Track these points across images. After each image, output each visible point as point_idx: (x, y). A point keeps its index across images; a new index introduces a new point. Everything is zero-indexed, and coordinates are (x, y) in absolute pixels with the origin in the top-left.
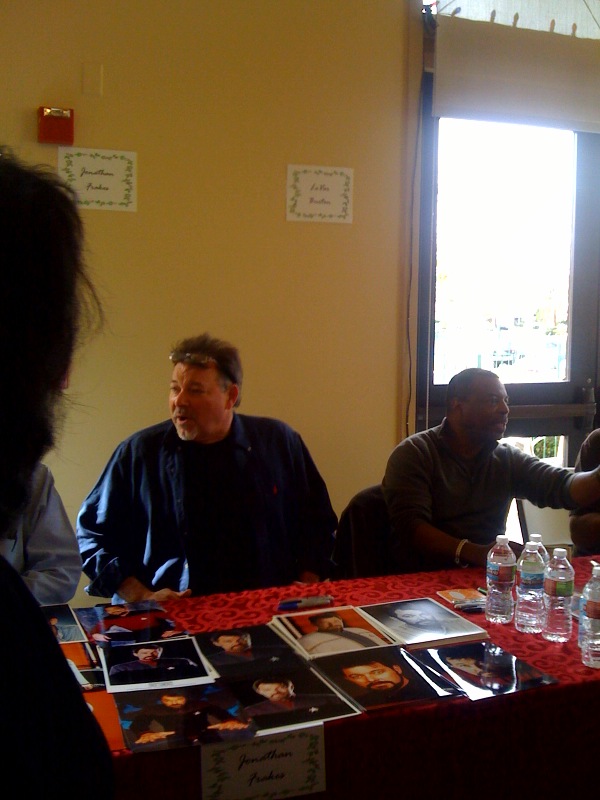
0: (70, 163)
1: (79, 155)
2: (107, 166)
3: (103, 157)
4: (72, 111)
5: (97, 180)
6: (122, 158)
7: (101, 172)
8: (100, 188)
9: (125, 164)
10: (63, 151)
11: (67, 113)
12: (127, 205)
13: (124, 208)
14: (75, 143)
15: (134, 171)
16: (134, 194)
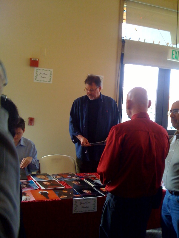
0: (37, 71)
1: (39, 69)
2: (46, 72)
3: (45, 70)
4: (38, 59)
5: (43, 76)
6: (49, 71)
7: (44, 74)
8: (44, 77)
9: (50, 72)
10: (36, 68)
11: (37, 60)
12: (50, 82)
13: (49, 82)
14: (39, 67)
15: (52, 74)
16: (52, 79)
